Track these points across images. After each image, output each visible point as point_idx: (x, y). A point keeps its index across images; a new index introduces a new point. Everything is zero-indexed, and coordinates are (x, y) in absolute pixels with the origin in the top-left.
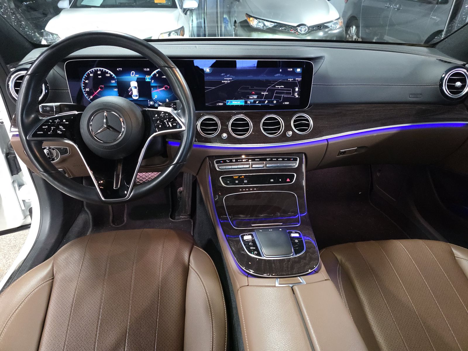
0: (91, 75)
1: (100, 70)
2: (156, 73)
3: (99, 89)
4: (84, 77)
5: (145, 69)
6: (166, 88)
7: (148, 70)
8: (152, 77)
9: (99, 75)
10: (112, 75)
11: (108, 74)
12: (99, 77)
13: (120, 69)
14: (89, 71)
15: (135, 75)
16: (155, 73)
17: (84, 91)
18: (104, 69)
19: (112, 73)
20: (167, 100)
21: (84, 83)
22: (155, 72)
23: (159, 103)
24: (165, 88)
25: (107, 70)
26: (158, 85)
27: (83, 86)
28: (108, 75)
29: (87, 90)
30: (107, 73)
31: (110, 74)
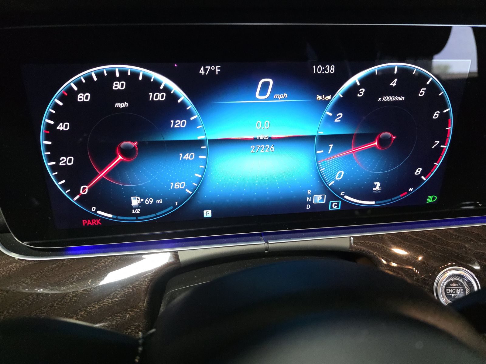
0: (82, 98)
1: (123, 73)
2: (359, 84)
3: (116, 157)
4: (50, 109)
5: (318, 69)
6: (383, 142)
7: (331, 69)
8: (340, 100)
9: (120, 96)
10: (175, 97)
11: (160, 91)
12: (117, 105)
13: (213, 68)
14: (71, 83)
15: (274, 91)
16: (355, 84)
17: (51, 167)
18: (142, 71)
19: (175, 88)
20: (378, 184)
21: (52, 132)
22: (355, 79)
23: (346, 197)
24: (381, 142)
25: (155, 76)
26: (356, 132)
27: (47, 145)
28: (160, 97)
29: (66, 161)
30: (156, 86)
31: (167, 90)
